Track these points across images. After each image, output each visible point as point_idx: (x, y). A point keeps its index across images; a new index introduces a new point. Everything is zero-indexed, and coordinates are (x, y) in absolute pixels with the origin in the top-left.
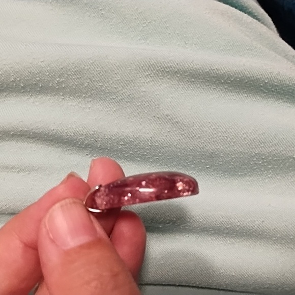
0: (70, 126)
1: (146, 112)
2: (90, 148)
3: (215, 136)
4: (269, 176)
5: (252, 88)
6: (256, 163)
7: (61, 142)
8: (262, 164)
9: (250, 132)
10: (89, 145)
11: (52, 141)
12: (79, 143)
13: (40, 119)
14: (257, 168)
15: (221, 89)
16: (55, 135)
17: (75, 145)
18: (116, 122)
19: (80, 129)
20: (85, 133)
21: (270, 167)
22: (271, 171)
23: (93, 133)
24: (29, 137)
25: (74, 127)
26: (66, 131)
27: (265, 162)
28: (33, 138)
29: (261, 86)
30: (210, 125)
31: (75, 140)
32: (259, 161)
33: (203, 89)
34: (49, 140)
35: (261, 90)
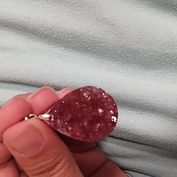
0: (34, 20)
1: (91, 15)
2: (48, 38)
3: (139, 37)
4: (172, 70)
5: (168, 6)
6: (164, 60)
7: (27, 32)
8: (169, 62)
9: (164, 37)
10: (47, 35)
11: (21, 30)
12: (41, 34)
13: (13, 12)
14: (164, 64)
15: (146, 4)
16: (23, 25)
17: (37, 34)
18: (69, 20)
19: (42, 22)
20: (45, 26)
21: (173, 64)
22: (173, 67)
23: (51, 26)
24: (4, 26)
25: (38, 21)
26: (32, 23)
27: (171, 60)
28: (7, 26)
29: (175, 5)
30: (136, 29)
31: (38, 31)
32: (167, 59)
33: (134, 2)
34: (19, 29)
35: (174, 8)
